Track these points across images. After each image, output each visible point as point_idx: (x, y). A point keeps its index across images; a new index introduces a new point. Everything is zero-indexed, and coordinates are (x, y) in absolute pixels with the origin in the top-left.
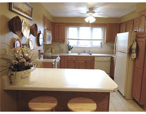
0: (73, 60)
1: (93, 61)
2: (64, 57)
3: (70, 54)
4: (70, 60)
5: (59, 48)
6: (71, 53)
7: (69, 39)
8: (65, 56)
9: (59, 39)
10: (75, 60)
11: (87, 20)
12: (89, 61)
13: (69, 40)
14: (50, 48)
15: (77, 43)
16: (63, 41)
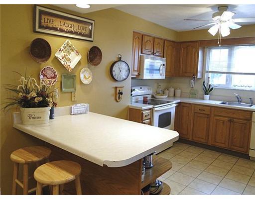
0: (204, 112)
1: (248, 120)
2: (187, 105)
3: (207, 101)
4: (200, 112)
5: (190, 89)
6: (209, 99)
7: (210, 72)
8: (190, 104)
9: (186, 72)
10: (208, 113)
11: (213, 31)
12: (240, 119)
13: (210, 75)
14: (173, 88)
15: (227, 81)
16: (193, 75)
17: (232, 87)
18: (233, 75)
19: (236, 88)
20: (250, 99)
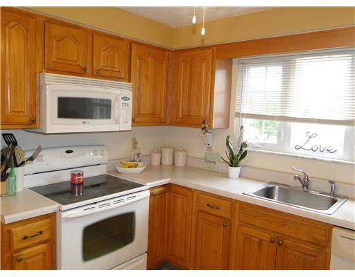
0: (218, 213)
5: (204, 150)
7: (244, 116)
9: (189, 115)
10: (227, 215)
15: (279, 136)
16: (203, 123)
17: (291, 150)
18: (293, 125)
19: (301, 153)
20: (332, 182)
